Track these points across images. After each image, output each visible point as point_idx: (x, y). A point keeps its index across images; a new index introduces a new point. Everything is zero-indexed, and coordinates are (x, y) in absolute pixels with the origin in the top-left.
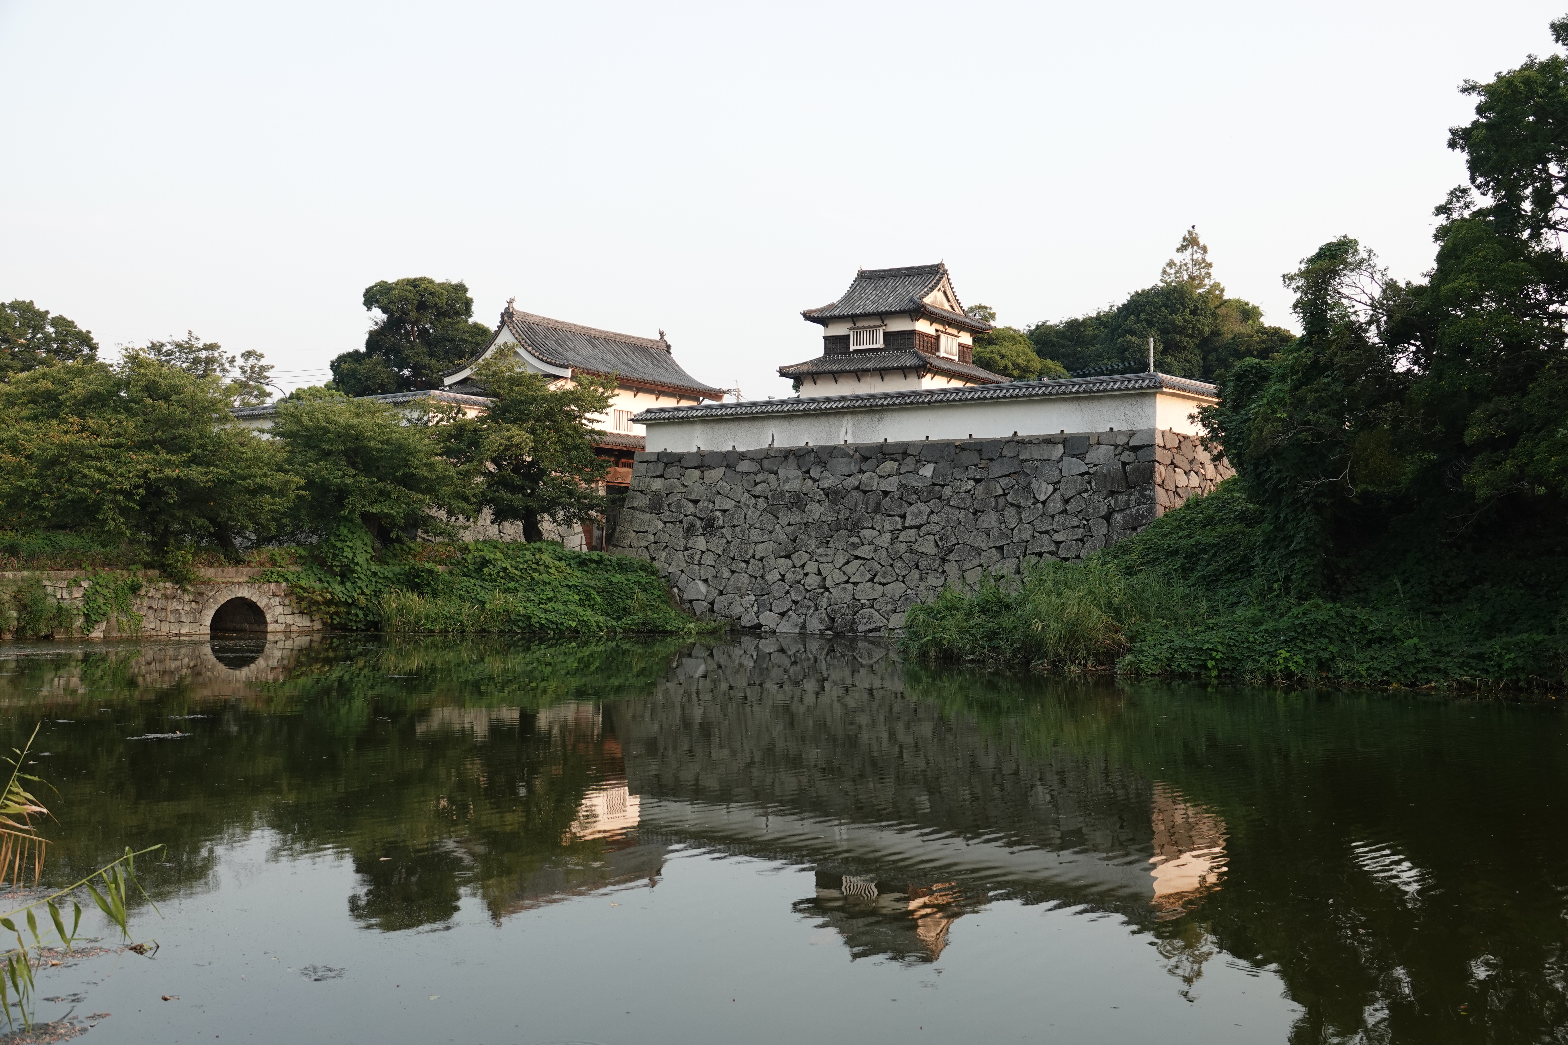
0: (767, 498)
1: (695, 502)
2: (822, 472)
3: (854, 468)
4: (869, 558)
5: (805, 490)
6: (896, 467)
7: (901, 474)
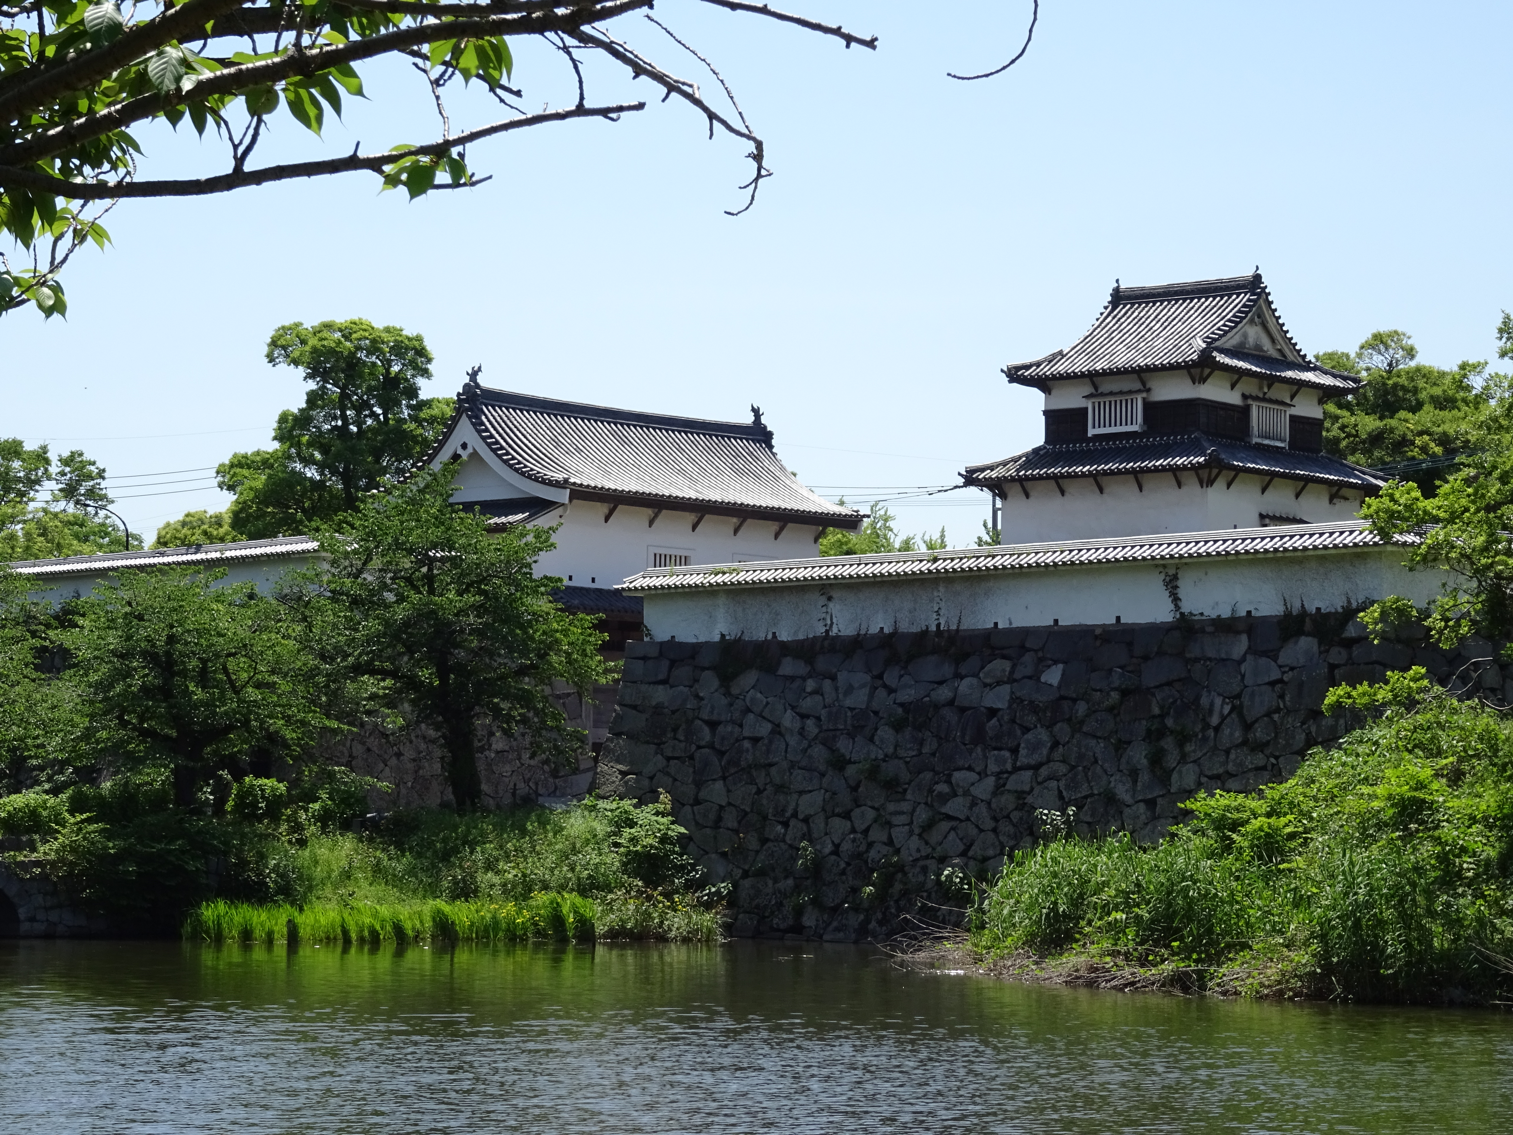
0: (818, 719)
1: (713, 725)
2: (901, 676)
3: (947, 670)
4: (962, 817)
5: (875, 705)
6: (1008, 669)
7: (1015, 681)
